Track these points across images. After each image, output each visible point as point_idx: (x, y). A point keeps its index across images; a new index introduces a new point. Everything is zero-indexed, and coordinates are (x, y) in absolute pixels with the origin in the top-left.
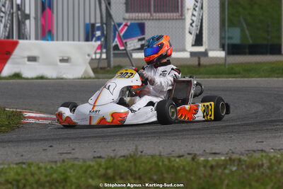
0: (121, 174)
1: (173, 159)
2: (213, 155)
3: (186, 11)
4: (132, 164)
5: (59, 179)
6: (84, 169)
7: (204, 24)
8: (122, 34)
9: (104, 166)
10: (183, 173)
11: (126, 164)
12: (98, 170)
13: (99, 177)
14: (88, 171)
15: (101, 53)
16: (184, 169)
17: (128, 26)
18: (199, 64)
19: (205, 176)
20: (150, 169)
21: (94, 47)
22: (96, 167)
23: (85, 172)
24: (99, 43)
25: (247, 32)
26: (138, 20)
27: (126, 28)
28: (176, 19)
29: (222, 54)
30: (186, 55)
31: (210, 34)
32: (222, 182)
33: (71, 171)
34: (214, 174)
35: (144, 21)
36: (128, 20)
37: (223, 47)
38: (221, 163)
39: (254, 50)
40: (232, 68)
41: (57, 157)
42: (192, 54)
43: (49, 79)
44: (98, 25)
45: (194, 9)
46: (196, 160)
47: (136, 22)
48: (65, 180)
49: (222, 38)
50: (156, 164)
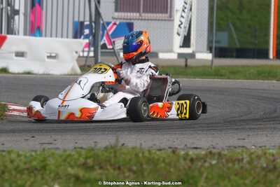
0: (100, 163)
1: (154, 151)
2: (194, 150)
3: (175, 12)
4: (112, 155)
7: (192, 26)
8: (110, 33)
9: (84, 156)
10: (163, 165)
11: (106, 154)
12: (78, 160)
15: (89, 51)
16: (164, 161)
17: (117, 25)
18: (186, 65)
19: (184, 169)
20: (130, 160)
21: (81, 44)
24: (87, 41)
25: (235, 36)
26: (127, 19)
27: (115, 27)
28: (165, 20)
29: (209, 56)
30: (174, 56)
31: (198, 36)
34: (193, 166)
35: (132, 21)
36: (117, 19)
37: (210, 49)
38: (201, 156)
40: (219, 70)
42: (180, 55)
44: (87, 23)
45: (183, 11)
46: (176, 153)
47: (125, 21)
49: (210, 42)
50: (137, 155)
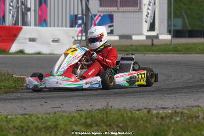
0: (96, 122)
1: (134, 112)
2: (163, 110)
3: (143, 6)
4: (105, 115)
5: (52, 126)
6: (70, 118)
7: (156, 16)
8: (97, 22)
9: (84, 117)
10: (141, 122)
11: (100, 115)
12: (80, 120)
13: (81, 125)
14: (73, 120)
15: (82, 36)
16: (142, 119)
17: (102, 17)
18: (153, 44)
19: (157, 124)
20: (118, 119)
21: (76, 31)
22: (79, 117)
23: (71, 121)
24: (80, 28)
25: (187, 22)
26: (109, 12)
27: (100, 18)
28: (136, 12)
29: (169, 37)
30: (143, 38)
31: (161, 23)
32: (169, 128)
33: (61, 120)
34: (163, 122)
35: (112, 13)
36: (101, 12)
37: (169, 32)
38: (169, 115)
39: (192, 34)
40: (176, 47)
41: (50, 110)
42: (148, 37)
43: (44, 54)
44: (80, 16)
45: (149, 5)
46: (150, 113)
47: (107, 13)
48: (56, 126)
49: (169, 26)
50: (122, 115)
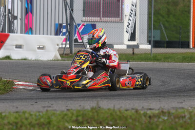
0: (87, 120)
1: (123, 112)
4: (96, 114)
8: (80, 31)
10: (131, 121)
15: (66, 44)
16: (131, 118)
17: (85, 26)
18: (133, 53)
20: (107, 117)
25: (165, 33)
26: (92, 22)
30: (124, 47)
31: (141, 33)
35: (95, 23)
36: (85, 22)
37: (149, 42)
40: (156, 56)
44: (64, 25)
46: (138, 112)
47: (90, 23)
49: (149, 37)
